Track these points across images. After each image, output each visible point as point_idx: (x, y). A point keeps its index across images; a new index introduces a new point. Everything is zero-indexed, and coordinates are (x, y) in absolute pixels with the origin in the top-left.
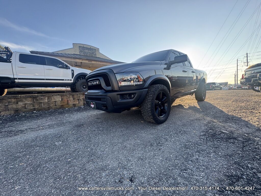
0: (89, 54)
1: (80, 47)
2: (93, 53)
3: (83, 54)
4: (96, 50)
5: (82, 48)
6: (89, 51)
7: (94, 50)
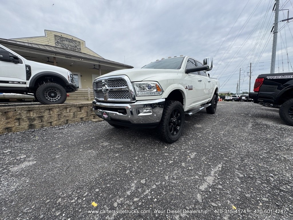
0: (70, 47)
1: (55, 36)
2: (76, 46)
3: (61, 47)
4: (81, 43)
5: (60, 38)
6: (70, 43)
7: (77, 43)
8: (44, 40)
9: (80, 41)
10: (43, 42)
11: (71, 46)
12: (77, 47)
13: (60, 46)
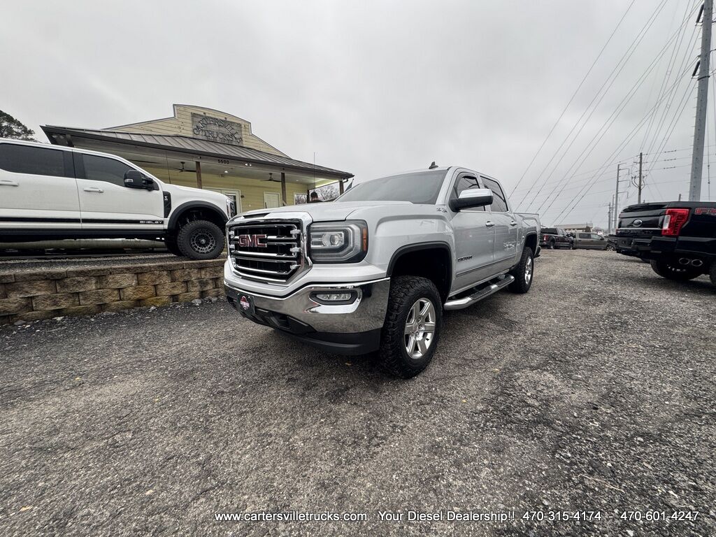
4: (243, 126)
6: (221, 129)
7: (235, 128)
8: (173, 126)
9: (240, 122)
10: (170, 129)
11: (223, 134)
12: (236, 136)
13: (202, 135)
